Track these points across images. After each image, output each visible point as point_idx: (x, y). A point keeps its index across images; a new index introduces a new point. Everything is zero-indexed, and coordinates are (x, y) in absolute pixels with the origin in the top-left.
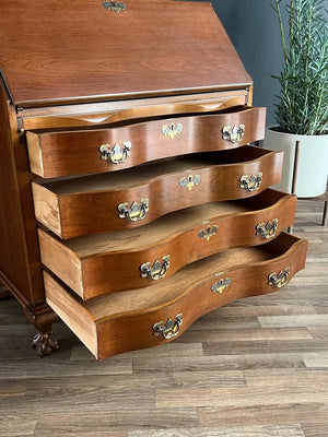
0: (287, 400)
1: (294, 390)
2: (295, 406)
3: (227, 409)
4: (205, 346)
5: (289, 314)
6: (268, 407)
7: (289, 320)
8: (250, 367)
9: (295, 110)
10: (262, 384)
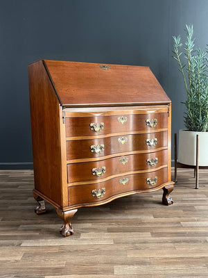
0: (198, 255)
1: (202, 252)
2: (202, 258)
3: (166, 258)
4: (152, 234)
5: (198, 221)
6: (187, 258)
7: (198, 223)
8: (177, 242)
9: (195, 119)
10: (184, 249)
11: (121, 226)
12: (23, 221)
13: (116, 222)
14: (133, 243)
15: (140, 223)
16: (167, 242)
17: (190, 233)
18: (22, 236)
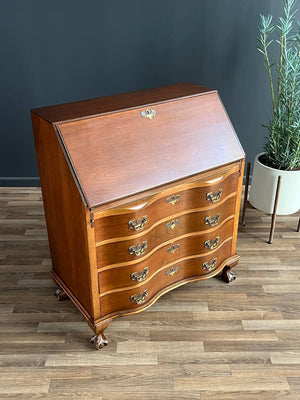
0: (257, 388)
1: (262, 381)
2: (261, 392)
3: (219, 393)
4: (205, 344)
5: (264, 318)
6: (244, 392)
8: (234, 362)
10: (242, 375)
11: (167, 328)
12: (41, 314)
13: (160, 319)
14: (182, 364)
15: (190, 323)
16: (222, 362)
17: (251, 343)
18: (44, 346)
